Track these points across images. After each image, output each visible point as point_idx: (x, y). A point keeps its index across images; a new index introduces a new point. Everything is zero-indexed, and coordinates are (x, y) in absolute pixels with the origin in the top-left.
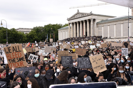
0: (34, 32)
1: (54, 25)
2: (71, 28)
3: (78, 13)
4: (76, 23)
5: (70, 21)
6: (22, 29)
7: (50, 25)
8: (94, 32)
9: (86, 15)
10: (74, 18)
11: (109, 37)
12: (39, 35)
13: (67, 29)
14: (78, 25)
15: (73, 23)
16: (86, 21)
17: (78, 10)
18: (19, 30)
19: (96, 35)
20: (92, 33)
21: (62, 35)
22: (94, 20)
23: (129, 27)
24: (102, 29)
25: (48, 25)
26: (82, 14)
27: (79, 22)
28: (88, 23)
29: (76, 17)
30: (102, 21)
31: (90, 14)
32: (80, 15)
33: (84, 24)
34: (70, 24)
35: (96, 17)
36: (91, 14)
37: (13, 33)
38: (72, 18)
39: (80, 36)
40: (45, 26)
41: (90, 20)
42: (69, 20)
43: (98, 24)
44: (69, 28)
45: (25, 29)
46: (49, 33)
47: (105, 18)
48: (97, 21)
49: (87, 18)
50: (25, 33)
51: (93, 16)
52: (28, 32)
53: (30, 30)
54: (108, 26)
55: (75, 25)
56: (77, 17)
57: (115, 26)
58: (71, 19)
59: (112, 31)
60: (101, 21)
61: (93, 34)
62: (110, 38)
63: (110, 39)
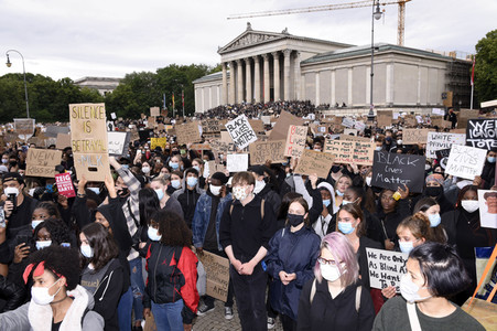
0: (128, 90)
1: (184, 69)
2: (228, 75)
3: (249, 33)
4: (243, 62)
5: (225, 56)
6: (95, 79)
7: (173, 67)
8: (292, 88)
9: (272, 38)
10: (237, 47)
11: (333, 104)
12: (141, 98)
13: (219, 79)
14: (248, 67)
15: (234, 63)
16: (270, 57)
17: (249, 24)
18: (85, 83)
19: (299, 99)
20: (286, 92)
21: (206, 97)
22: (294, 54)
23: (372, 75)
24: (315, 82)
25: (167, 68)
26: (261, 35)
27: (252, 60)
28: (276, 62)
29: (242, 46)
30: (318, 56)
31: (283, 36)
32: (255, 40)
33: (266, 64)
34: (226, 63)
35: (300, 44)
36: (286, 37)
37: (66, 91)
38: (232, 49)
39: (253, 100)
40: (159, 71)
41: (281, 55)
42: (223, 52)
43: (304, 65)
44: (224, 77)
45: (103, 79)
46: (171, 90)
47: (324, 50)
48: (302, 57)
49: (273, 48)
50: (102, 92)
51: (291, 42)
52: (111, 87)
53: (118, 84)
54: (333, 73)
55: (240, 69)
56: (246, 44)
57: (350, 71)
58: (229, 50)
59: (341, 86)
60: (314, 58)
61: (291, 94)
62: (337, 107)
63: (337, 111)
